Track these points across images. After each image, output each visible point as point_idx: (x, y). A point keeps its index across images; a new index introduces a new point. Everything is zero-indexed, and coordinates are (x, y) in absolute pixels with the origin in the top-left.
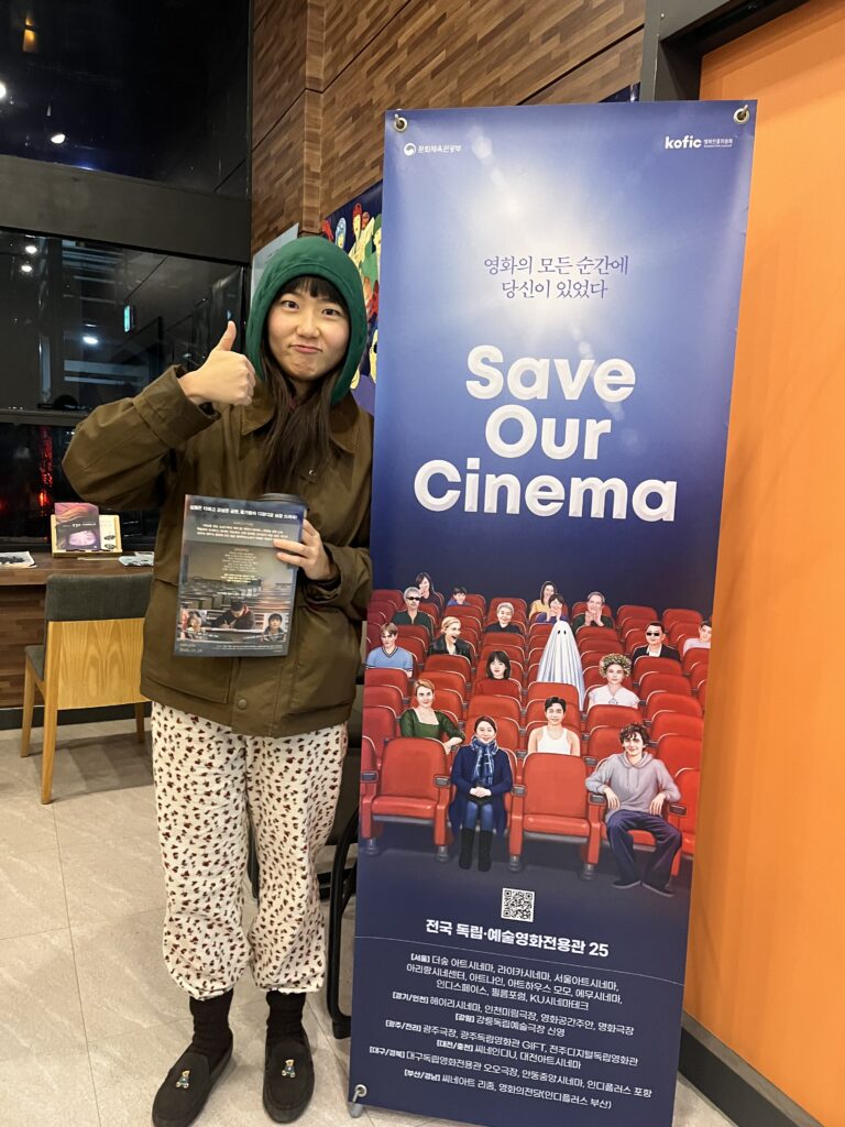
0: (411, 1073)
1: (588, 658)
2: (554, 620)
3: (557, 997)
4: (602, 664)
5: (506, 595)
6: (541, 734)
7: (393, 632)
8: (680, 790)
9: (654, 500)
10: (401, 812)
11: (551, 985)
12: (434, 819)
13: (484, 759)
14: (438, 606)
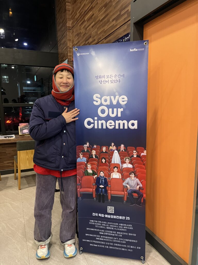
0: (91, 245)
1: (122, 158)
2: (114, 150)
3: (120, 228)
4: (125, 159)
5: (104, 145)
6: (113, 174)
7: (82, 154)
8: (142, 185)
9: (133, 125)
10: (86, 191)
11: (119, 226)
12: (93, 192)
13: (102, 180)
14: (91, 148)
